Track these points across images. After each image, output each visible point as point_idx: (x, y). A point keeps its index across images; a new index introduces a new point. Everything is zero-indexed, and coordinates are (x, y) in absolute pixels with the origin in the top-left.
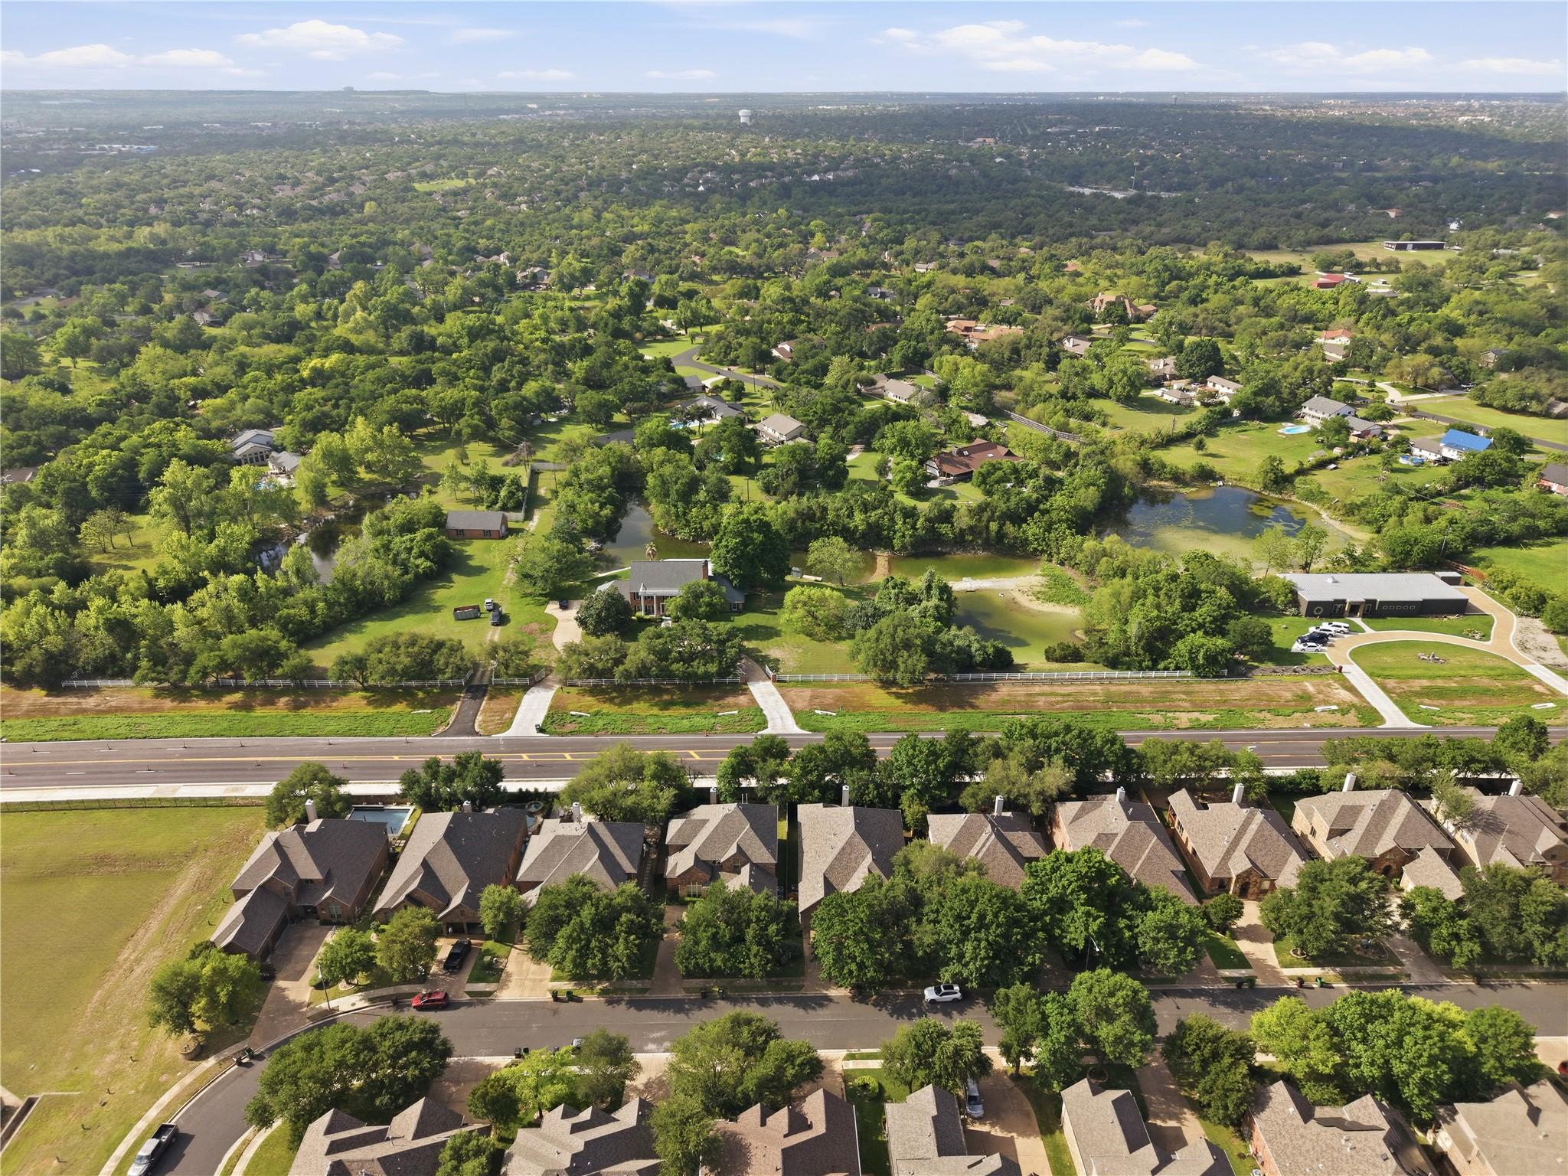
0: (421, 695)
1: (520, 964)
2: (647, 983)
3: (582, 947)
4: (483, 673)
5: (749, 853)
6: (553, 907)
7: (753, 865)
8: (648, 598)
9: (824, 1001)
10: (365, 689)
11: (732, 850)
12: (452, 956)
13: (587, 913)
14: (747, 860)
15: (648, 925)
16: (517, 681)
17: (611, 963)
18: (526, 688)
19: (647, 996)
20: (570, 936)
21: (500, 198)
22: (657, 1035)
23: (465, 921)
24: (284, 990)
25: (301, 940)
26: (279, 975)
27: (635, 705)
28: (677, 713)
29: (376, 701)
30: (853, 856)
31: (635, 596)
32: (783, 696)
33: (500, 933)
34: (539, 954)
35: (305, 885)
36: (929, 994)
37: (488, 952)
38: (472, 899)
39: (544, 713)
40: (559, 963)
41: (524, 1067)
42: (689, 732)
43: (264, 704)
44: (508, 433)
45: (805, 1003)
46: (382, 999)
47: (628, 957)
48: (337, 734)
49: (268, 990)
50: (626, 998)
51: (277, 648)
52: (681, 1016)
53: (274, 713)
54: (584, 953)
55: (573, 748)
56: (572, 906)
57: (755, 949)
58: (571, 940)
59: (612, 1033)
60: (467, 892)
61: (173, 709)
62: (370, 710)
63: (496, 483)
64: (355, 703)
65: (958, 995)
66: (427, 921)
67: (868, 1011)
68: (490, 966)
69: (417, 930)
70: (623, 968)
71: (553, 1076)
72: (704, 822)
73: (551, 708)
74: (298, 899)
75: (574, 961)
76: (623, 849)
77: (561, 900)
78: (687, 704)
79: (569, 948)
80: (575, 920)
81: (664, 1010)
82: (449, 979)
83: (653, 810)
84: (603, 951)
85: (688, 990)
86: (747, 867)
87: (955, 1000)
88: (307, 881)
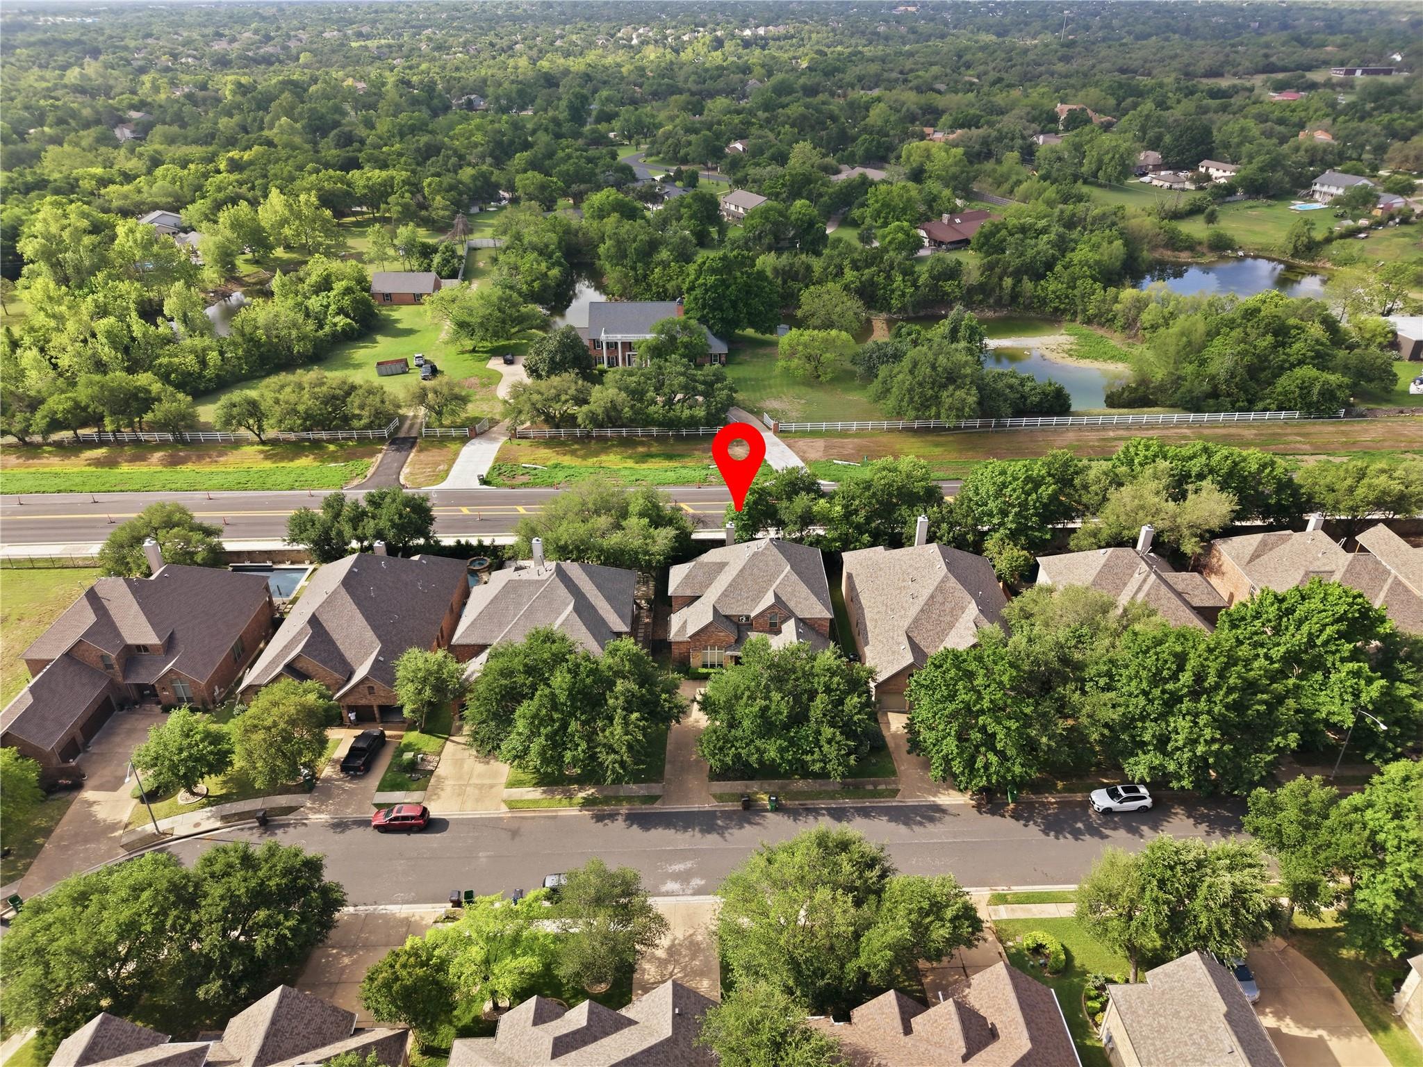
0: (332, 447)
1: (458, 763)
2: (656, 789)
3: (555, 733)
4: (412, 426)
5: (791, 605)
6: (507, 673)
7: (801, 622)
8: (612, 346)
9: (934, 813)
10: (263, 443)
11: (768, 600)
12: (353, 751)
13: (560, 680)
14: (790, 614)
15: (657, 703)
16: (454, 433)
17: (602, 757)
18: (464, 440)
19: (658, 807)
20: (535, 716)
21: (434, 49)
22: (678, 867)
23: (375, 702)
24: (91, 804)
25: (131, 732)
26: (89, 783)
27: (603, 458)
28: (657, 466)
29: (275, 455)
30: (948, 606)
31: (596, 343)
32: (789, 446)
33: (428, 720)
34: (488, 746)
35: (134, 655)
36: (1101, 799)
37: (408, 747)
38: (383, 670)
39: (490, 464)
40: (520, 757)
41: (466, 922)
42: (675, 484)
43: (134, 459)
44: (441, 213)
45: (904, 815)
46: (242, 816)
47: (630, 747)
48: (221, 488)
49: (68, 804)
50: (624, 811)
51: (148, 392)
52: (713, 838)
53: (145, 469)
54: (558, 742)
55: (527, 501)
56: (537, 672)
57: (827, 732)
58: (537, 722)
59: (612, 867)
60: (376, 661)
61: (19, 466)
62: (268, 465)
63: (427, 252)
64: (250, 459)
65: (1148, 802)
66: (311, 698)
67: (1005, 826)
68: (413, 766)
69: (292, 710)
70: (622, 764)
71: (516, 940)
72: (721, 566)
73: (497, 460)
74: (126, 675)
75: (542, 753)
76: (609, 599)
77: (517, 664)
78: (670, 457)
79: (534, 733)
80: (542, 691)
81: (685, 829)
82: (348, 786)
83: (646, 553)
84: (590, 738)
85: (720, 798)
86: (792, 623)
87: (1143, 809)
88: (139, 647)
